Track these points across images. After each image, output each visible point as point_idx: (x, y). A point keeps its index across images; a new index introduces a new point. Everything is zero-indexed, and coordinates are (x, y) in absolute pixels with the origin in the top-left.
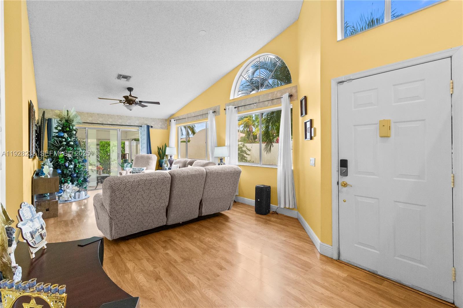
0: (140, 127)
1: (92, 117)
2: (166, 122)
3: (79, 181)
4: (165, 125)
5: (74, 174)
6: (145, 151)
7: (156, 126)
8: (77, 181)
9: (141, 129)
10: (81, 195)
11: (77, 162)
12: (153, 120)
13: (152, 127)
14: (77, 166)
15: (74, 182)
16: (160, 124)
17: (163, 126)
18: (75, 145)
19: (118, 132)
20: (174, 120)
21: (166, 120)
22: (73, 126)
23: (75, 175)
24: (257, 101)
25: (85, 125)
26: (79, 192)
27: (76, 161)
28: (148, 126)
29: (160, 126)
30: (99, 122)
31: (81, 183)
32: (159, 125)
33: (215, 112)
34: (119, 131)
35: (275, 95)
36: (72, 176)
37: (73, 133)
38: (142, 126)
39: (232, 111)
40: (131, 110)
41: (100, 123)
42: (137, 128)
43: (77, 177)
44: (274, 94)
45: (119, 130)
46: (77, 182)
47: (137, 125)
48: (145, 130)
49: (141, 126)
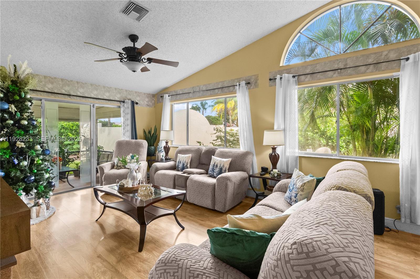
0: (122, 103)
1: (52, 83)
2: (153, 98)
3: (39, 189)
4: (152, 102)
5: (31, 177)
6: (128, 135)
7: (141, 102)
8: (36, 188)
9: (124, 106)
10: (41, 210)
11: (35, 154)
12: (138, 94)
13: (137, 103)
14: (36, 162)
15: (31, 190)
16: (147, 100)
17: (150, 103)
18: (31, 125)
19: (92, 108)
20: (168, 95)
21: (154, 96)
22: (26, 93)
23: (33, 178)
24: (342, 67)
25: (41, 95)
26: (38, 206)
27: (32, 153)
28: (133, 102)
29: (147, 103)
30: (64, 92)
31: (43, 192)
32: (145, 102)
33: (249, 83)
34: (94, 107)
35: (383, 57)
36: (26, 180)
37: (26, 105)
38: (126, 101)
39: (289, 81)
40: (134, 71)
41: (66, 93)
42: (118, 104)
43: (35, 181)
44: (381, 55)
45: (94, 105)
46: (36, 191)
47: (118, 100)
48: (129, 108)
49: (124, 102)
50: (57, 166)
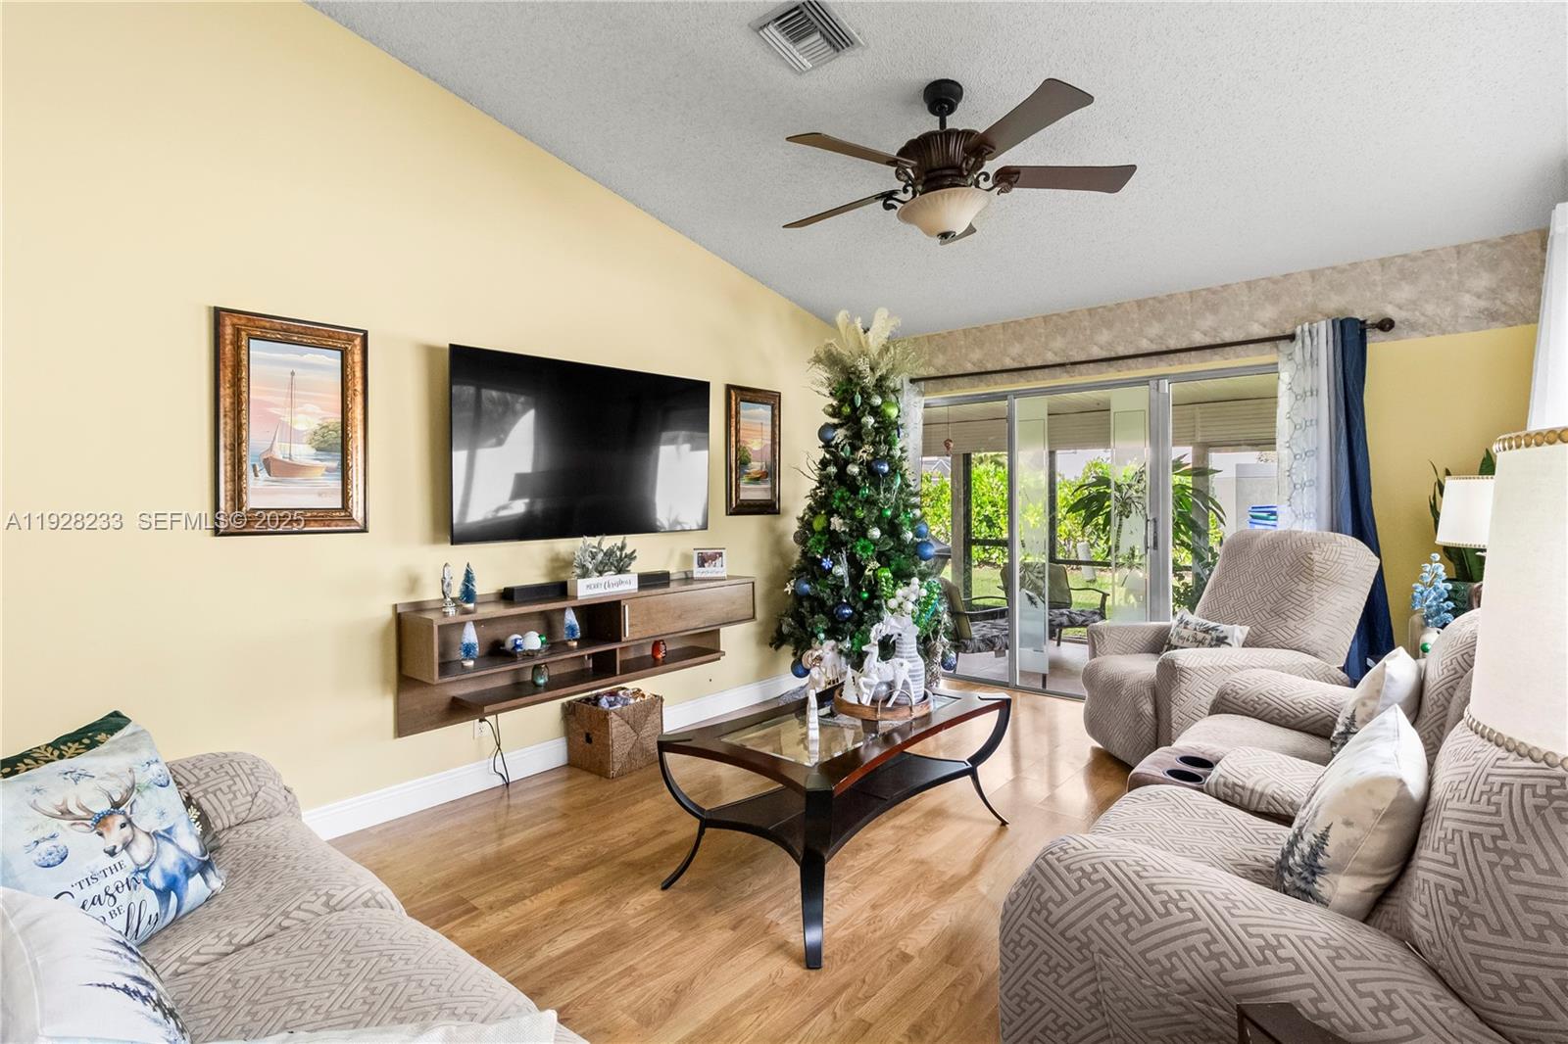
0: (1284, 344)
5: (845, 605)
7: (1430, 307)
13: (1384, 325)
17: (1511, 296)
19: (1154, 394)
28: (1345, 322)
34: (1159, 390)
36: (835, 611)
37: (864, 425)
38: (1299, 330)
45: (1160, 382)
47: (1267, 333)
48: (1315, 363)
49: (1293, 338)
50: (1044, 602)
